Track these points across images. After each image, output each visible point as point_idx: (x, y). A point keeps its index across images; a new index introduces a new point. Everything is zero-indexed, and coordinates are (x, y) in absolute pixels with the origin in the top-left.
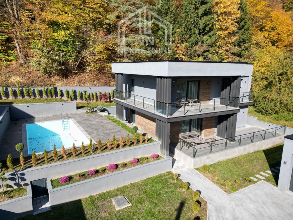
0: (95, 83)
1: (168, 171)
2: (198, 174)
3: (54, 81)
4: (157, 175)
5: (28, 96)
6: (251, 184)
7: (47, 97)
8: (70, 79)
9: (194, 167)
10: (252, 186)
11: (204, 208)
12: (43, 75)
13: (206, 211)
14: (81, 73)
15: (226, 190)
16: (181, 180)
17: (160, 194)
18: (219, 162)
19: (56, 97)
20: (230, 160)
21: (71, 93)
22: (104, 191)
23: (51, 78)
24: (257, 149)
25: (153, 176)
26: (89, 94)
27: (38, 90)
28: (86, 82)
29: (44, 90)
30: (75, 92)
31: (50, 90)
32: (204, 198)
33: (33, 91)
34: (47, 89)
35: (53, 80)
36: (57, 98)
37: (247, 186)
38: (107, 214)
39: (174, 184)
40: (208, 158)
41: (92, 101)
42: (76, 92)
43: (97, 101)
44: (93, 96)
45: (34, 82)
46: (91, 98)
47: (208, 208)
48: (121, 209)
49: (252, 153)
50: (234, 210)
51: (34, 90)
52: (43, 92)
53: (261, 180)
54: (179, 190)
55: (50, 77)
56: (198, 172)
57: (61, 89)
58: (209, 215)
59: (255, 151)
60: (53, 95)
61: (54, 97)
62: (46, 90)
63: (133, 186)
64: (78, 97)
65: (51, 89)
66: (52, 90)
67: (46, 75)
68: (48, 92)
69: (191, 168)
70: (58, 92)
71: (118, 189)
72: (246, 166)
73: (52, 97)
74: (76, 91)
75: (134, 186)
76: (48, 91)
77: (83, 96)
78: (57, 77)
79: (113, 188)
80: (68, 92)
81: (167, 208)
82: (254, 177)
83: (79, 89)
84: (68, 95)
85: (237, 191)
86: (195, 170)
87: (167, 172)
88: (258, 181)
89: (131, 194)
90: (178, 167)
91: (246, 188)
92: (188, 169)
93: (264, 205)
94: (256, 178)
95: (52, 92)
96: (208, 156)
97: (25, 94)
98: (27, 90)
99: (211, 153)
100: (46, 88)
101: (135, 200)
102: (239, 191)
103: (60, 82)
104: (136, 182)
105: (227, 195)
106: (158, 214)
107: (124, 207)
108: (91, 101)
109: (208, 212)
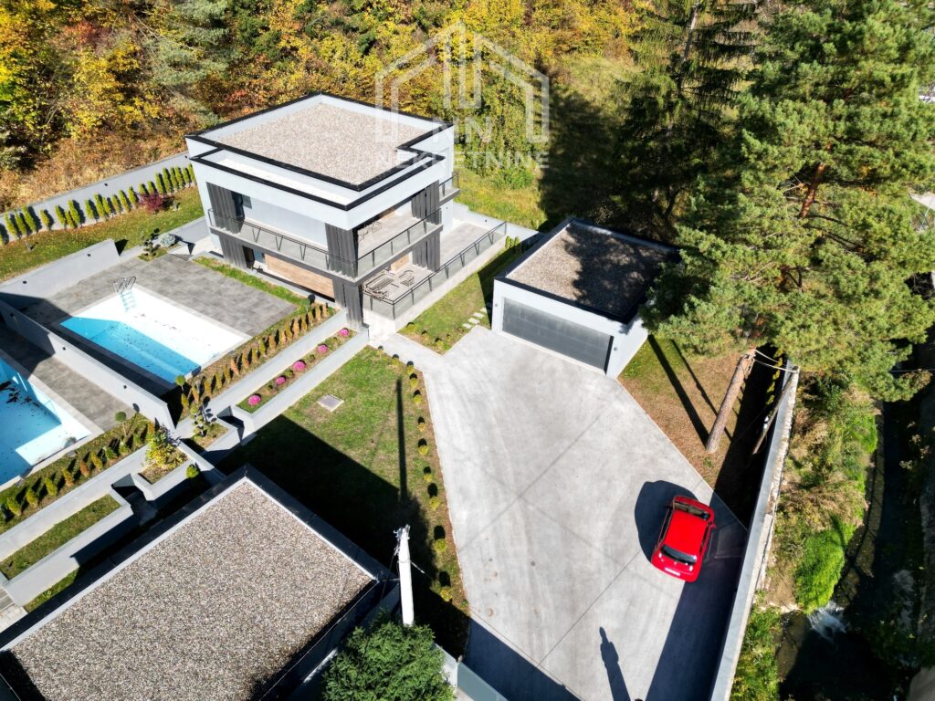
0: (106, 164)
1: (365, 346)
2: (404, 339)
4: (354, 355)
6: (464, 335)
7: (19, 237)
8: (42, 171)
9: (395, 330)
11: (420, 380)
13: (423, 382)
16: (385, 355)
17: (369, 379)
18: (425, 311)
19: (38, 231)
20: (438, 303)
21: (67, 208)
22: (302, 397)
24: (469, 274)
25: (349, 359)
26: (109, 199)
28: (84, 168)
30: (76, 205)
32: (418, 368)
36: (40, 231)
37: (460, 338)
38: (324, 419)
39: (379, 362)
40: (411, 312)
41: (118, 212)
42: (79, 204)
43: (130, 210)
44: (118, 202)
46: (116, 207)
47: (425, 378)
48: (336, 409)
49: (463, 283)
50: (450, 372)
53: (475, 325)
54: (388, 367)
56: (402, 336)
58: (427, 383)
59: (468, 277)
60: (30, 227)
61: (34, 232)
62: (11, 221)
63: (331, 379)
64: (87, 214)
65: (22, 215)
66: (25, 217)
68: (18, 225)
69: (392, 332)
70: (40, 218)
71: (316, 389)
72: (457, 308)
73: (29, 232)
74: (79, 201)
76: (17, 222)
77: (98, 208)
79: (310, 390)
80: (61, 211)
81: (385, 392)
82: (467, 323)
85: (450, 349)
86: (397, 333)
87: (365, 348)
88: (471, 328)
89: (336, 390)
90: (376, 335)
91: (460, 341)
92: (389, 336)
94: (470, 324)
99: (413, 303)
101: (344, 395)
102: (453, 348)
104: (332, 373)
105: (441, 358)
107: (338, 406)
108: (116, 214)
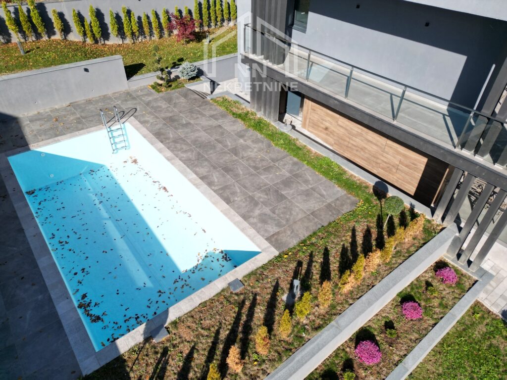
7: (25, 38)
21: (89, 18)
26: (139, 18)
29: (10, 19)
31: (26, 14)
34: (16, 11)
44: (150, 23)
52: (7, 23)
57: (59, 10)
61: (45, 38)
65: (29, 11)
66: (32, 14)
68: (23, 23)
70: (53, 21)
73: (38, 36)
77: (125, 26)
83: (109, 6)
84: (83, 25)
95: (34, 21)
100: (12, 10)
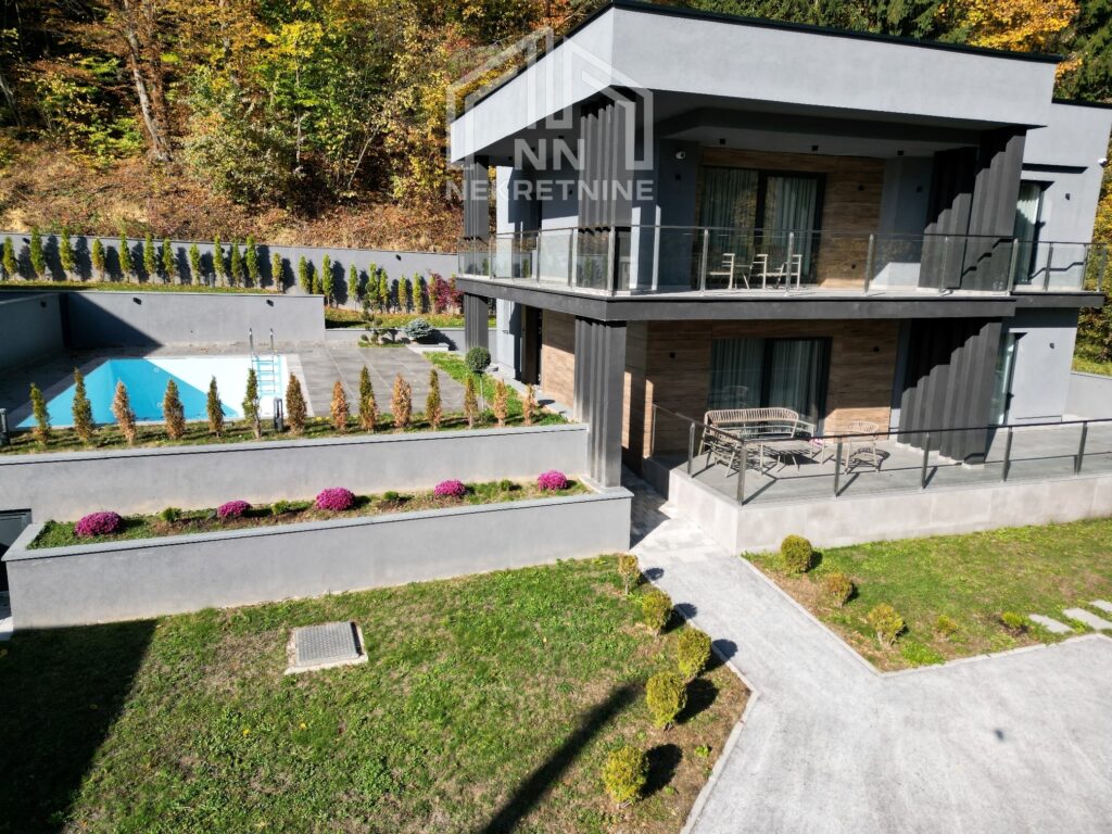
0: (422, 241)
1: (608, 552)
2: (753, 578)
3: (265, 228)
4: (552, 562)
5: (159, 273)
6: (1024, 644)
7: (231, 282)
8: (325, 225)
9: (738, 546)
10: (1027, 655)
11: (720, 715)
12: (229, 202)
13: (728, 729)
14: (374, 205)
15: (878, 654)
17: (525, 633)
18: (880, 543)
19: (263, 286)
20: (942, 539)
22: (278, 599)
23: (255, 214)
25: (530, 565)
27: (196, 254)
28: (388, 237)
29: (219, 256)
30: (337, 271)
31: (242, 255)
32: (744, 674)
33: (178, 256)
34: (232, 250)
35: (260, 224)
36: (267, 288)
37: (1001, 647)
38: (232, 684)
39: (615, 603)
40: (822, 514)
41: (404, 309)
42: (343, 271)
43: (424, 311)
44: (409, 291)
45: (192, 226)
46: (402, 297)
47: (744, 717)
48: (310, 672)
49: (1069, 524)
50: (886, 740)
51: (182, 252)
52: (214, 261)
53: (1089, 630)
54: (627, 627)
55: (252, 212)
56: (756, 572)
57: (285, 256)
58: (736, 746)
59: (1092, 516)
60: (251, 274)
62: (225, 255)
63: (419, 592)
64: (351, 293)
65: (246, 251)
67: (240, 204)
68: (233, 264)
69: (726, 551)
70: (273, 267)
71: (344, 599)
72: (1020, 567)
73: (249, 283)
74: (344, 266)
75: (423, 594)
76: (233, 258)
78: (276, 213)
79: (325, 592)
80: (309, 270)
81: (529, 692)
82: (1050, 617)
83: (355, 260)
84: (311, 278)
85: (936, 666)
86: (744, 560)
87: (604, 558)
88: (1069, 634)
89: (393, 622)
90: (665, 544)
91: (993, 656)
92: (708, 555)
93: (1077, 740)
94: (1065, 620)
95: (248, 264)
96: (821, 504)
97: (148, 267)
98: (156, 252)
99: (836, 491)
100: (227, 248)
101: (395, 644)
102: (947, 664)
103: (287, 230)
104: (438, 579)
105: (870, 676)
106: (470, 711)
107: (328, 666)
108: (400, 309)
109: (736, 732)
